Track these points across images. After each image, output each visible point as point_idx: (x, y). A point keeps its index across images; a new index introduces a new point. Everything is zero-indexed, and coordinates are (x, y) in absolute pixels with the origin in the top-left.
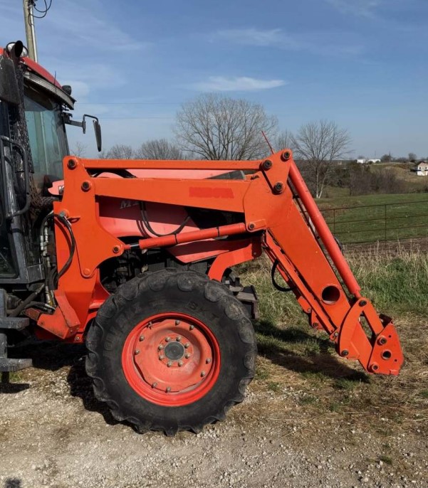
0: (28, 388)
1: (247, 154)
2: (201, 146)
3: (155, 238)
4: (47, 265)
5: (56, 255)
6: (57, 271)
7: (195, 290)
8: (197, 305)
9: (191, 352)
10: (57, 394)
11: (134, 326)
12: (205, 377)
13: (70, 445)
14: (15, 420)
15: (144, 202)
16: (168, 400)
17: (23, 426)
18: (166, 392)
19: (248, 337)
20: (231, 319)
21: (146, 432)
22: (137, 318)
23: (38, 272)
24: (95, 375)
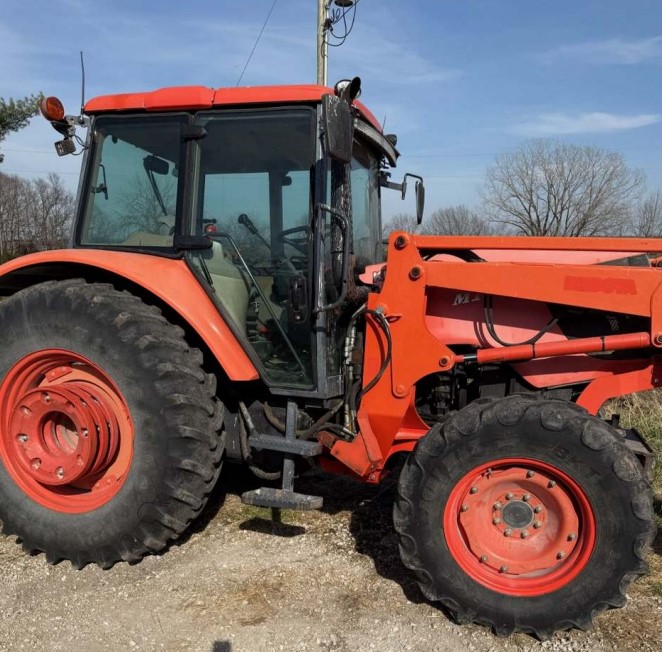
0: (303, 533)
1: (590, 226)
2: (519, 214)
3: (500, 349)
4: (348, 375)
5: (362, 365)
6: (361, 385)
7: (567, 428)
8: (567, 452)
9: (543, 519)
10: (340, 547)
11: (467, 472)
12: (562, 560)
13: (362, 621)
14: (292, 573)
15: (491, 296)
16: (504, 585)
17: (301, 583)
18: (501, 571)
19: (645, 511)
20: (621, 480)
21: (466, 623)
22: (473, 461)
23: (337, 384)
24: (405, 531)
